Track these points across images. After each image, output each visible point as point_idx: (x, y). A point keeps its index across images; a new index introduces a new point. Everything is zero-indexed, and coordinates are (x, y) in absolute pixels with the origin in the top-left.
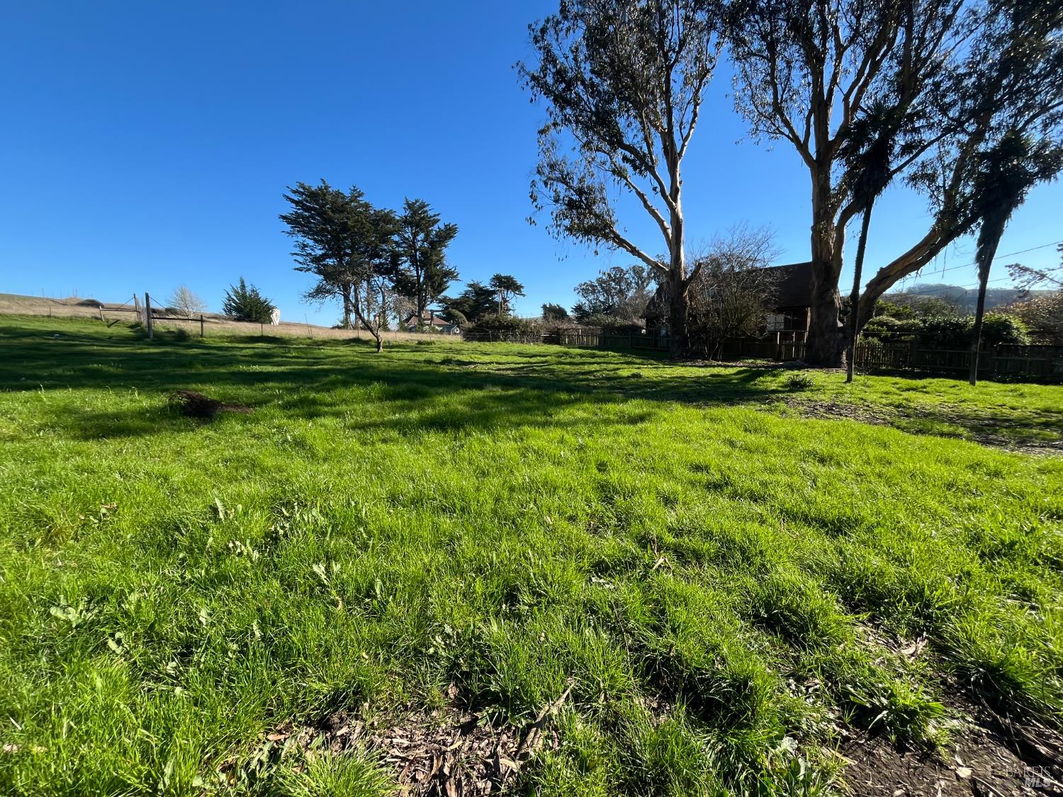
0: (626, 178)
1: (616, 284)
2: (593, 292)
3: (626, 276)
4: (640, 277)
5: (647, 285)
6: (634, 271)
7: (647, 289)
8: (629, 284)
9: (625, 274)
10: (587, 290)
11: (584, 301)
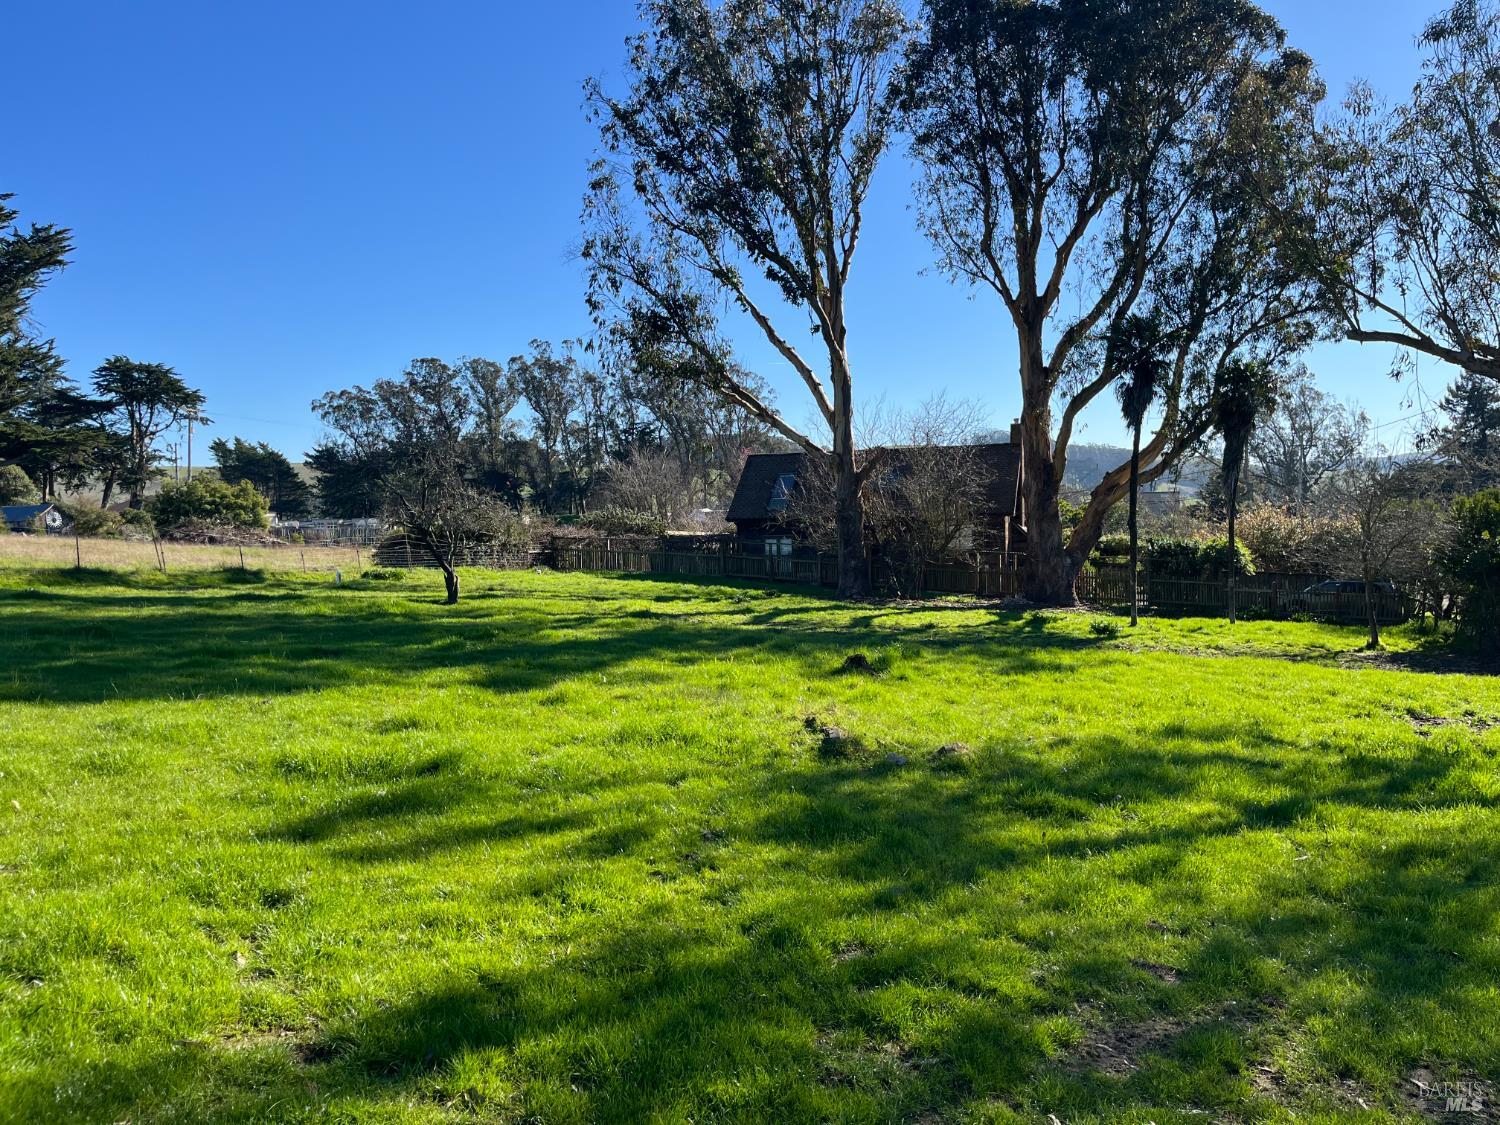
0: (735, 287)
1: (429, 399)
2: (366, 413)
3: (454, 383)
4: (490, 390)
5: (508, 408)
6: (475, 372)
7: (508, 416)
8: (461, 404)
9: (451, 377)
10: (346, 408)
11: (339, 437)
